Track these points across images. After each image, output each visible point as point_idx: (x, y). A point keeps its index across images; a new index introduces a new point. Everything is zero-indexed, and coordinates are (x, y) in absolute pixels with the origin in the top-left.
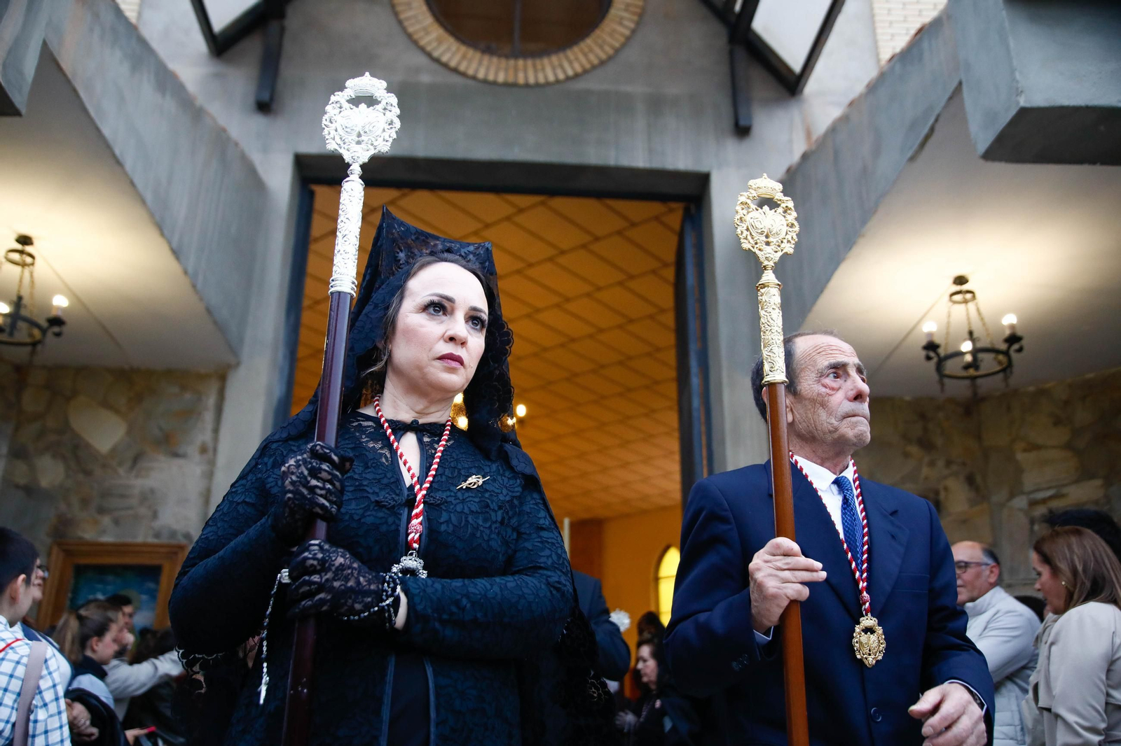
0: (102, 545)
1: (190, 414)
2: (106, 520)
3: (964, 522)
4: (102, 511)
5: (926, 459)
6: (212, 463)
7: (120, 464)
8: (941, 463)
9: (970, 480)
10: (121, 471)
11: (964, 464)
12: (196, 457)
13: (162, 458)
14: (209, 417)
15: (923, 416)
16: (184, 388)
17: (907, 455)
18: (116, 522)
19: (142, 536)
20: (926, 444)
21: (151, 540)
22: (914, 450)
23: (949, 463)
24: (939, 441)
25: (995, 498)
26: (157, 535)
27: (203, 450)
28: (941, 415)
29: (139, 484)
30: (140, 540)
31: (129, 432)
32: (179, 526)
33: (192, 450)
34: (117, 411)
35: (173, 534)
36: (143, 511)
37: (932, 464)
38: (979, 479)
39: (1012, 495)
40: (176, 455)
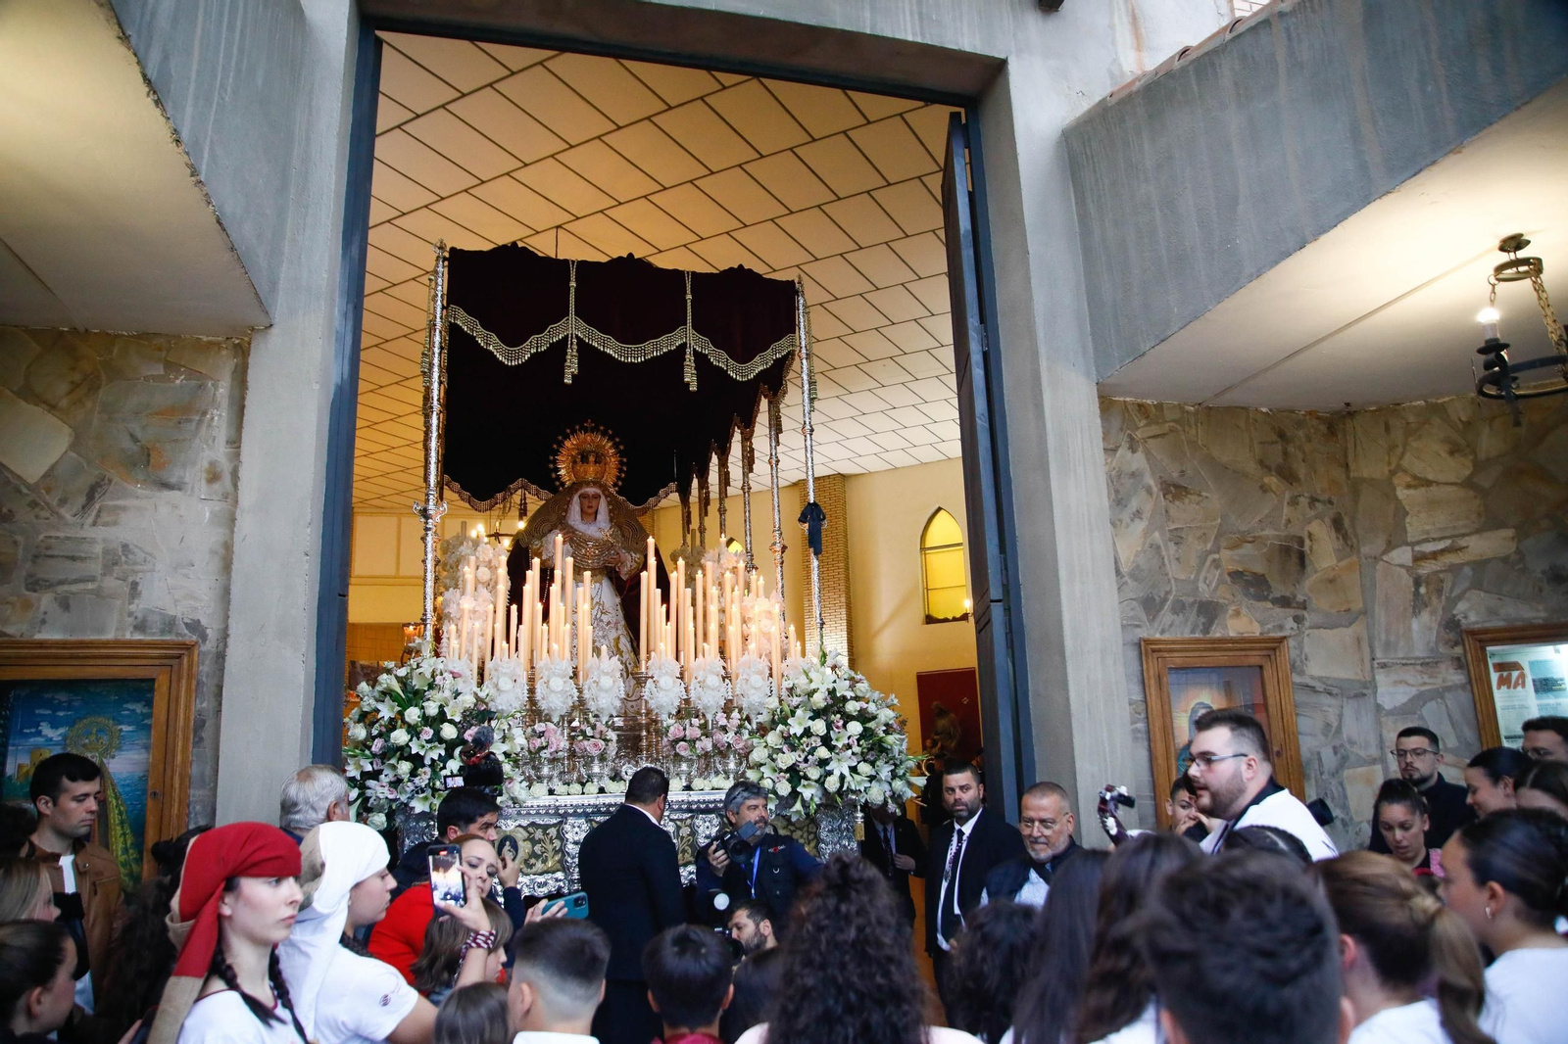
0: (41, 644)
1: (186, 413)
2: (46, 601)
3: (1331, 581)
4: (35, 584)
5: (1287, 496)
6: (232, 498)
7: (63, 502)
8: (1304, 501)
9: (1337, 524)
10: (66, 513)
11: (1330, 502)
12: (203, 489)
13: (139, 489)
14: (219, 419)
15: (1282, 435)
16: (171, 366)
17: (1264, 489)
18: (65, 604)
19: (114, 628)
20: (1288, 475)
21: (129, 635)
22: (1272, 481)
23: (1313, 500)
24: (1302, 471)
25: (1365, 550)
26: (141, 627)
27: (214, 477)
28: (1301, 433)
29: (100, 536)
30: (110, 636)
31: (75, 445)
32: (181, 611)
33: (194, 475)
34: (52, 407)
35: (170, 624)
36: (110, 583)
37: (1294, 502)
38: (1347, 522)
39: (1390, 546)
40: (166, 486)
